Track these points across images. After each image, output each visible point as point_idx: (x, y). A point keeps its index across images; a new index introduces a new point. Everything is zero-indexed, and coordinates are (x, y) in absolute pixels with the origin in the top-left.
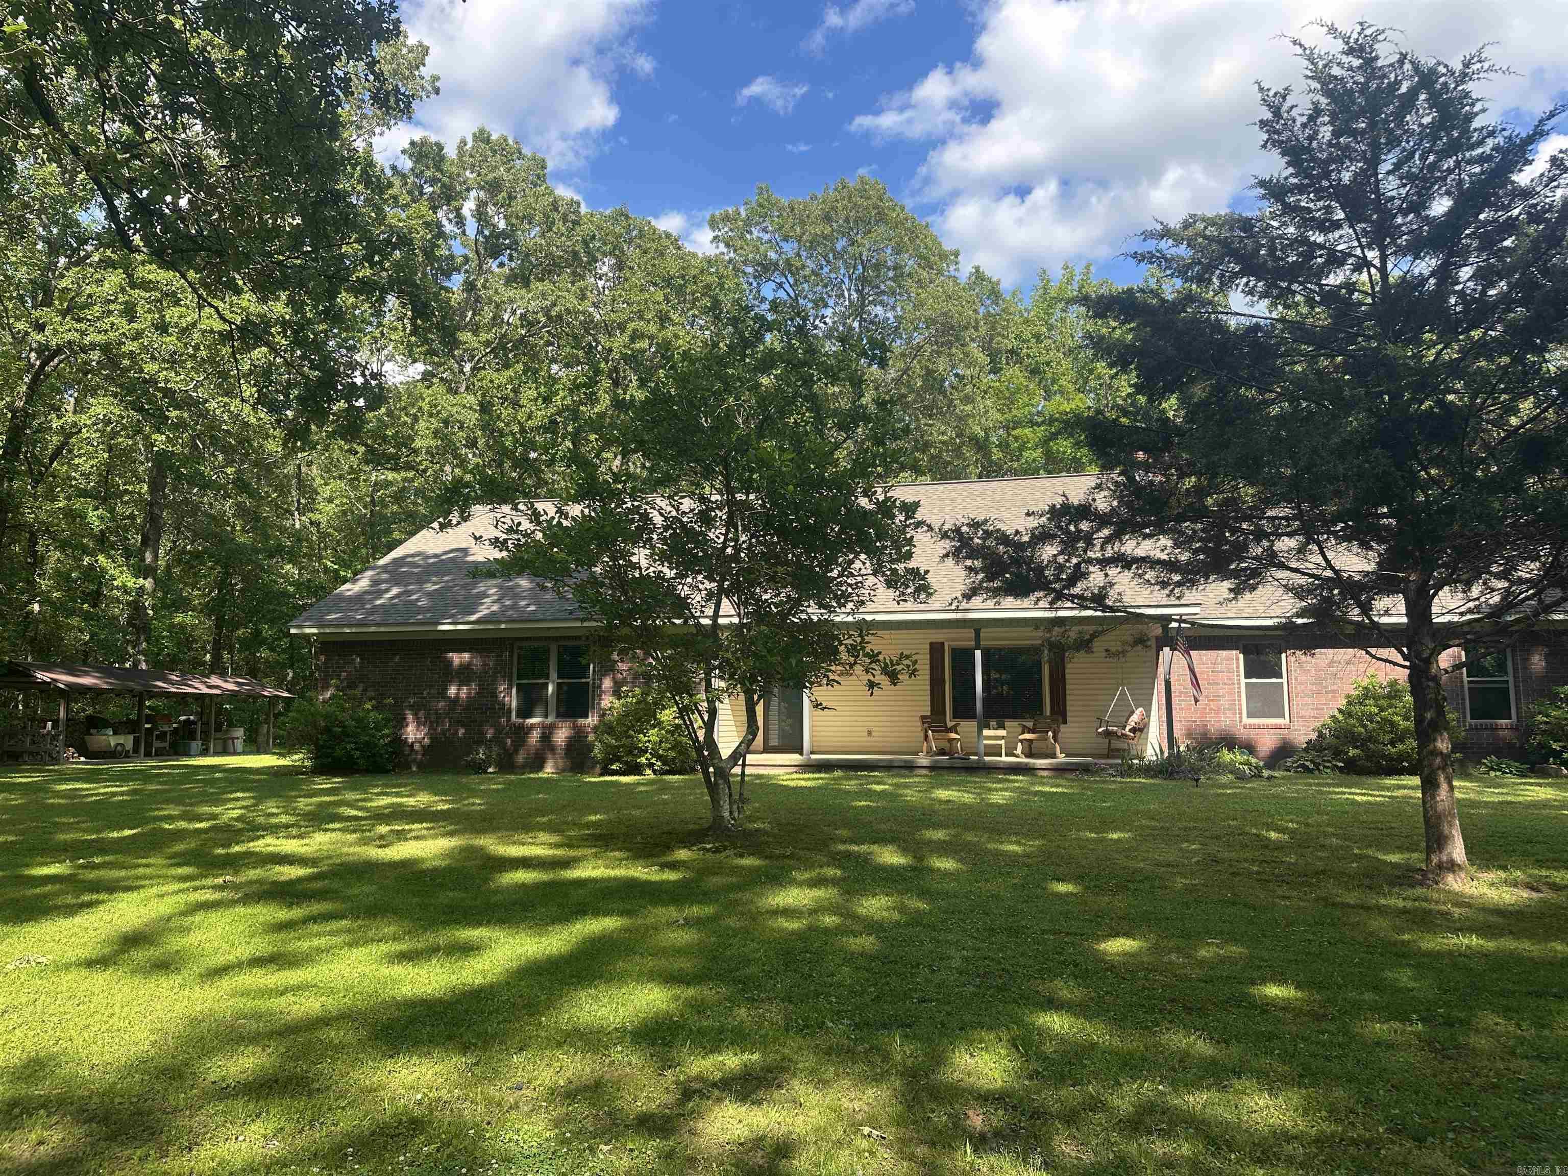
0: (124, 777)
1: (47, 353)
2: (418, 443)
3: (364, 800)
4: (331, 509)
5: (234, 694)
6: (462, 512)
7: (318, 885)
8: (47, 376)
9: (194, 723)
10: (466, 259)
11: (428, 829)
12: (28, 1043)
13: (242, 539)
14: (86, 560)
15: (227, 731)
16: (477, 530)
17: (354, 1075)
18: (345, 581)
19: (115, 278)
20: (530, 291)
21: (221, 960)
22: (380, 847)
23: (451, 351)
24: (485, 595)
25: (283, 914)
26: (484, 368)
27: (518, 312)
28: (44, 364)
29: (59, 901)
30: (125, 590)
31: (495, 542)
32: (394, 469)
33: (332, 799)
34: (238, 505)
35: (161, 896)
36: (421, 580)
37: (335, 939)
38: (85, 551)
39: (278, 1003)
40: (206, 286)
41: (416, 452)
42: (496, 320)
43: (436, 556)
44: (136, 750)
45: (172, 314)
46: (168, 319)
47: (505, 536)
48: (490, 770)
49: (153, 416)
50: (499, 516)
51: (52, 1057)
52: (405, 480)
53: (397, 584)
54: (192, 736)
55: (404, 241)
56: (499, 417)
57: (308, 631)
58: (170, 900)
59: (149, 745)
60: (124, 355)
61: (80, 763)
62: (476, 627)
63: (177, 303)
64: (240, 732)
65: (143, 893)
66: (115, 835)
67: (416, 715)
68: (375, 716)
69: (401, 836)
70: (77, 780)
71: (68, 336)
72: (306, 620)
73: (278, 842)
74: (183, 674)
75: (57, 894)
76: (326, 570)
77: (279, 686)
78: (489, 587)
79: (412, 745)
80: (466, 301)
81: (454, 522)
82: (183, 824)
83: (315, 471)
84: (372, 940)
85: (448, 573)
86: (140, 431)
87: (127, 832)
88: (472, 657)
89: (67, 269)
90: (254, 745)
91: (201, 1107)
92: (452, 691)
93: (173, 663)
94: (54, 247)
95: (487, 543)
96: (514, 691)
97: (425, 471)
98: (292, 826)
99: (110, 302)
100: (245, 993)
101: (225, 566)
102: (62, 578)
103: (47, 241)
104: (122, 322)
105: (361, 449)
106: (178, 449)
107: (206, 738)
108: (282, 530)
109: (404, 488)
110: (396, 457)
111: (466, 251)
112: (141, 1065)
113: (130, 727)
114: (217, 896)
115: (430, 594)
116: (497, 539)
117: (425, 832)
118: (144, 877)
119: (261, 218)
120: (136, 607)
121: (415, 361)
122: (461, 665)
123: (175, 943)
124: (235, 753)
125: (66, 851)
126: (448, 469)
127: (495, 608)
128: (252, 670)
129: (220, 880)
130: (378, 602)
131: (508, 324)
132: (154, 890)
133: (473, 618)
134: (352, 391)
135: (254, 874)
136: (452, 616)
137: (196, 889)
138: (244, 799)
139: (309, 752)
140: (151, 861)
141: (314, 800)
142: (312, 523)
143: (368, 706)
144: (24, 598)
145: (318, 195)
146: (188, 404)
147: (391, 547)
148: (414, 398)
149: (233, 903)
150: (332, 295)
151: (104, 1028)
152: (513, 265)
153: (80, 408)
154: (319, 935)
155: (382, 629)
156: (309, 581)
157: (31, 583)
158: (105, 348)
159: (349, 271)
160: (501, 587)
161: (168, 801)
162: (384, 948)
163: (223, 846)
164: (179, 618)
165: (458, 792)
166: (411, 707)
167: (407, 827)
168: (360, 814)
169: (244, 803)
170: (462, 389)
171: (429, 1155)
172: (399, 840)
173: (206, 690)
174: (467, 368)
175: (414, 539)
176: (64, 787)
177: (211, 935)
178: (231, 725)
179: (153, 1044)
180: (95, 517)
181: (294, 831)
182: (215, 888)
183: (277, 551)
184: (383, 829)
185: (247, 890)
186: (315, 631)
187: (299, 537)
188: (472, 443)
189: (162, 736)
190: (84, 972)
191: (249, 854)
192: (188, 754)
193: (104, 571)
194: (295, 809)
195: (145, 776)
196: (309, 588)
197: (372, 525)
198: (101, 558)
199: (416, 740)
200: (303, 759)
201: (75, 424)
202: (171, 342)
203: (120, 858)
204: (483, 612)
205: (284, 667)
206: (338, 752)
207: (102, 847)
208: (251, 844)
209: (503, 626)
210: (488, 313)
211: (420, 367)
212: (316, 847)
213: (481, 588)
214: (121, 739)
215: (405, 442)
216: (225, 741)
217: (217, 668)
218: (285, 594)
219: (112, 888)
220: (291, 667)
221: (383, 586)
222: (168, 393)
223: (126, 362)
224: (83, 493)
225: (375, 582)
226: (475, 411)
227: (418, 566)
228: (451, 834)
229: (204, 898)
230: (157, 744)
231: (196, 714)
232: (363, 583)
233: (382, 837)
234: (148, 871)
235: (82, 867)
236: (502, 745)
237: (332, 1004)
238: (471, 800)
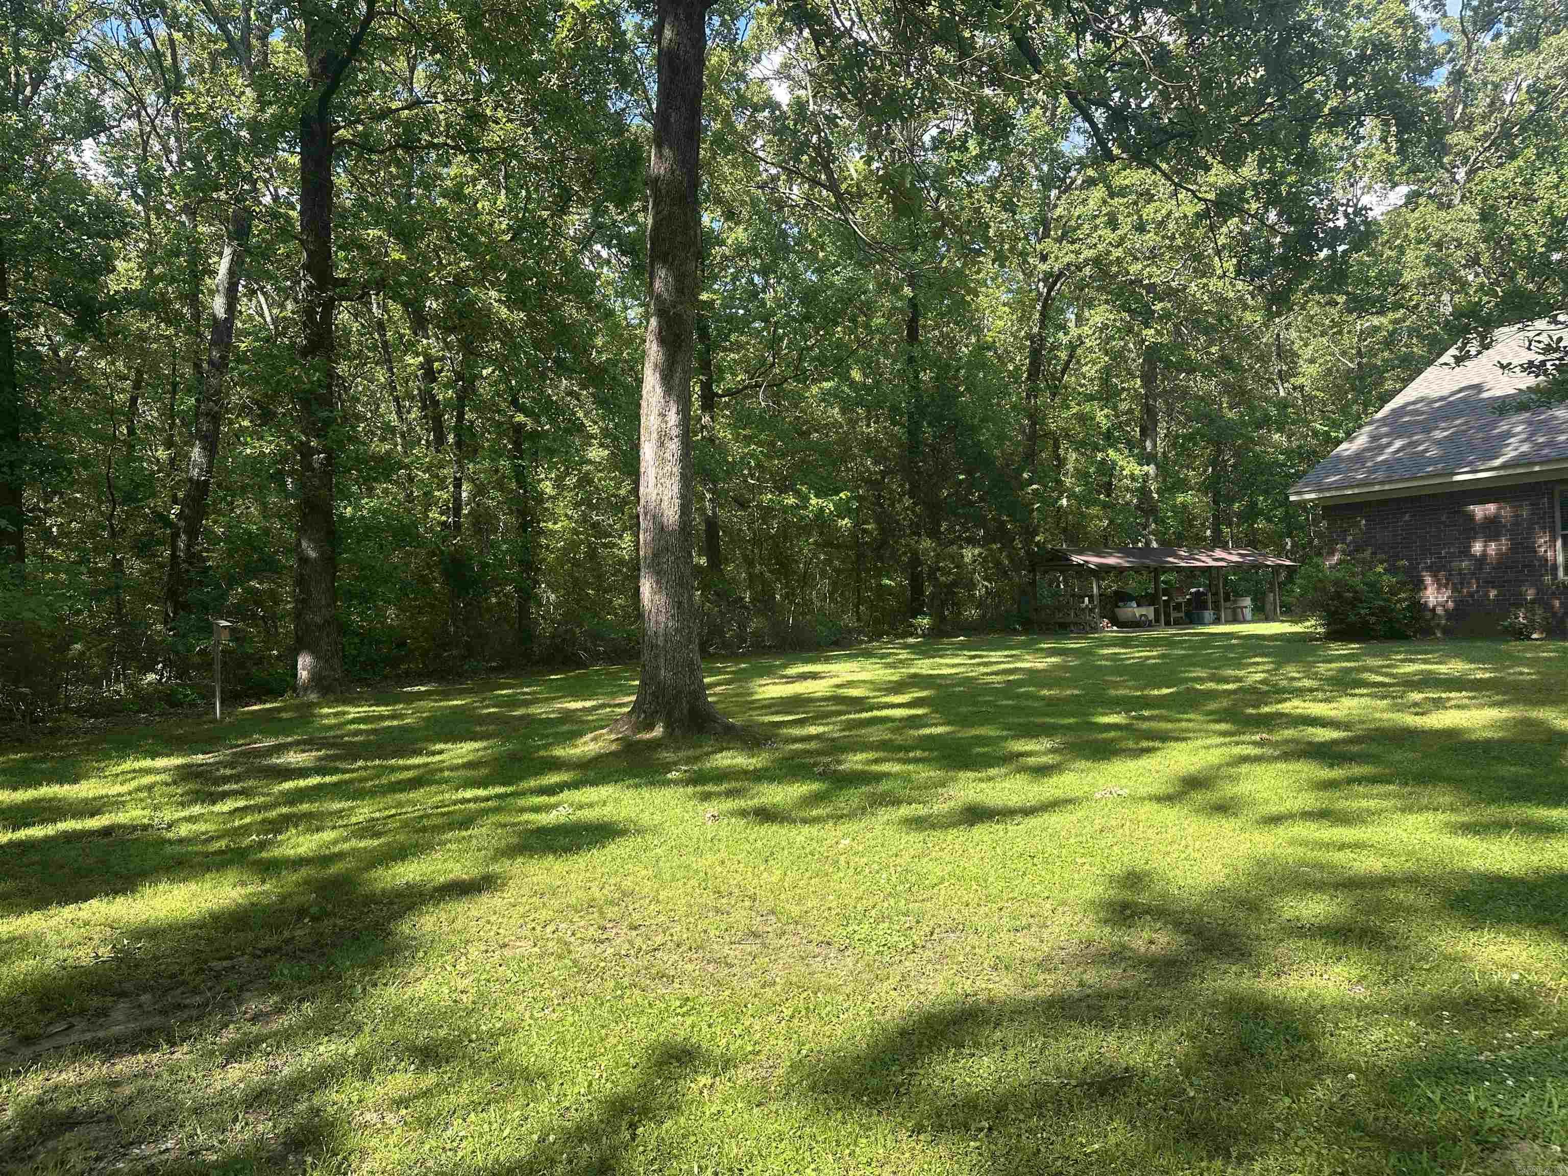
0: (1153, 643)
1: (1052, 279)
2: (1407, 277)
3: (1388, 666)
4: (1312, 370)
5: (1238, 565)
6: (1483, 338)
7: (1355, 748)
8: (1053, 299)
9: (1203, 594)
10: (1451, 45)
11: (1469, 698)
12: (1125, 859)
13: (1231, 415)
14: (1099, 456)
15: (1235, 601)
16: (1504, 357)
17: (1434, 939)
18: (1338, 442)
19: (1099, 192)
20: (1540, 53)
21: (1274, 809)
22: (1417, 714)
23: (1439, 160)
24: (1509, 434)
25: (1326, 773)
26: (1482, 168)
27: (1524, 86)
28: (1050, 291)
29: (1123, 745)
30: (1133, 478)
31: (1529, 367)
32: (1381, 313)
33: (1352, 664)
34: (1225, 384)
35: (1208, 748)
36: (1427, 429)
37: (1385, 804)
38: (1096, 448)
39: (1340, 858)
40: (1178, 172)
41: (1405, 287)
42: (1495, 105)
43: (1442, 399)
44: (1157, 620)
45: (1148, 211)
46: (1145, 217)
47: (1542, 358)
48: (1535, 636)
49: (1141, 314)
50: (1531, 334)
51: (1148, 874)
52: (1395, 322)
53: (1400, 437)
54: (1203, 606)
55: (1383, 48)
56: (1506, 221)
57: (1307, 496)
58: (1217, 752)
59: (1167, 615)
60: (1111, 263)
61: (1112, 632)
62: (1502, 473)
63: (1150, 199)
64: (1247, 602)
65: (1191, 744)
66: (1156, 692)
67: (1435, 576)
68: (1388, 580)
69: (1439, 704)
70: (1115, 645)
71: (1066, 260)
72: (1307, 485)
73: (1307, 705)
74: (1190, 550)
75: (1121, 739)
76: (1315, 433)
77: (1278, 556)
78: (1515, 425)
79: (1434, 609)
80: (1454, 95)
81: (1473, 352)
82: (1211, 685)
83: (1294, 334)
84: (1427, 808)
85: (1459, 414)
86: (1130, 331)
87: (1165, 691)
88: (1499, 509)
89: (1058, 198)
90: (1262, 613)
91: (1281, 941)
92: (1477, 548)
93: (1180, 539)
94: (1047, 183)
95: (1518, 370)
96: (1559, 543)
97: (1416, 306)
98: (1317, 690)
99: (1096, 217)
100: (1304, 843)
101: (1218, 444)
102: (1082, 475)
103: (1040, 179)
104: (1106, 232)
105: (1341, 299)
106: (1165, 339)
107: (1217, 608)
108: (1267, 399)
109: (1394, 331)
110: (1382, 299)
111: (1449, 36)
112: (1220, 892)
113: (1150, 599)
114: (1257, 751)
115: (1438, 443)
116: (1531, 363)
117: (1466, 701)
118: (1187, 730)
119: (1229, 82)
120: (1144, 492)
121: (1395, 185)
122: (1486, 518)
123: (1229, 790)
124: (1244, 621)
125: (1118, 704)
126: (1446, 297)
127: (1525, 448)
128: (1252, 541)
129: (1257, 738)
130: (1380, 459)
131: (1512, 104)
132: (1199, 743)
133: (1497, 462)
134: (1335, 236)
135: (1289, 733)
136: (1470, 463)
137: (1237, 744)
138: (1263, 663)
139: (1321, 618)
140: (1191, 716)
141: (1333, 665)
142: (1295, 388)
143: (1380, 569)
144: (1055, 495)
145: (1280, 35)
146: (1169, 295)
147: (1385, 398)
148: (1397, 228)
149: (1276, 759)
150: (1304, 137)
151: (1183, 856)
152: (1512, 30)
153: (1080, 320)
154: (1365, 796)
155: (1387, 487)
156: (1299, 447)
157: (1059, 482)
158: (1096, 261)
159: (1319, 105)
160: (1530, 423)
161: (1194, 665)
162: (1441, 817)
163: (1254, 707)
164: (1180, 498)
165: (1498, 660)
166: (1429, 569)
167: (1444, 695)
168: (1387, 680)
169: (1266, 668)
170: (1456, 202)
171: (1540, 1040)
172: (1438, 708)
173: (1212, 563)
174: (1461, 174)
175: (1413, 385)
176: (1106, 651)
177: (1259, 786)
178: (1239, 595)
179: (1228, 876)
180: (1102, 417)
181: (1320, 695)
182: (1255, 743)
183: (1265, 422)
184: (1416, 696)
185: (1285, 748)
186: (1313, 496)
187: (1283, 405)
188: (1474, 261)
189: (1178, 607)
190: (1156, 806)
191: (1281, 715)
192: (1202, 623)
193: (1114, 463)
194: (1316, 673)
195: (1169, 643)
196: (1300, 454)
197: (1361, 379)
198: (1111, 452)
199: (1438, 604)
200: (1315, 626)
201: (1080, 336)
202: (1151, 238)
203: (1164, 712)
204: (1509, 454)
205: (1281, 537)
206: (1352, 618)
207: (1148, 703)
208: (1279, 706)
209: (1537, 468)
210: (1482, 102)
211: (1403, 190)
212: (1346, 712)
213: (1503, 427)
214: (1143, 611)
215: (1392, 280)
216: (1234, 611)
217: (1218, 541)
218: (1276, 463)
219: (1165, 737)
220: (1289, 535)
221: (1384, 441)
222: (1151, 288)
223: (1114, 269)
224: (1090, 398)
225: (1374, 438)
226: (1474, 221)
227: (1423, 413)
228: (1501, 704)
229: (1246, 752)
230: (1174, 615)
231: (1204, 586)
232: (1361, 440)
233: (1416, 704)
234: (1191, 725)
235: (1134, 718)
236: (1549, 607)
237: (1395, 865)
238: (1518, 669)
